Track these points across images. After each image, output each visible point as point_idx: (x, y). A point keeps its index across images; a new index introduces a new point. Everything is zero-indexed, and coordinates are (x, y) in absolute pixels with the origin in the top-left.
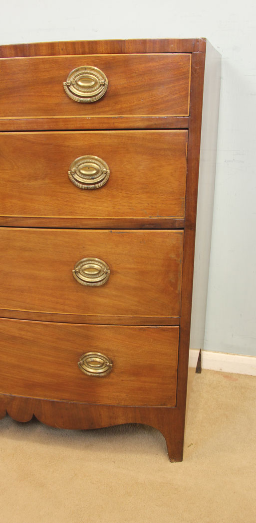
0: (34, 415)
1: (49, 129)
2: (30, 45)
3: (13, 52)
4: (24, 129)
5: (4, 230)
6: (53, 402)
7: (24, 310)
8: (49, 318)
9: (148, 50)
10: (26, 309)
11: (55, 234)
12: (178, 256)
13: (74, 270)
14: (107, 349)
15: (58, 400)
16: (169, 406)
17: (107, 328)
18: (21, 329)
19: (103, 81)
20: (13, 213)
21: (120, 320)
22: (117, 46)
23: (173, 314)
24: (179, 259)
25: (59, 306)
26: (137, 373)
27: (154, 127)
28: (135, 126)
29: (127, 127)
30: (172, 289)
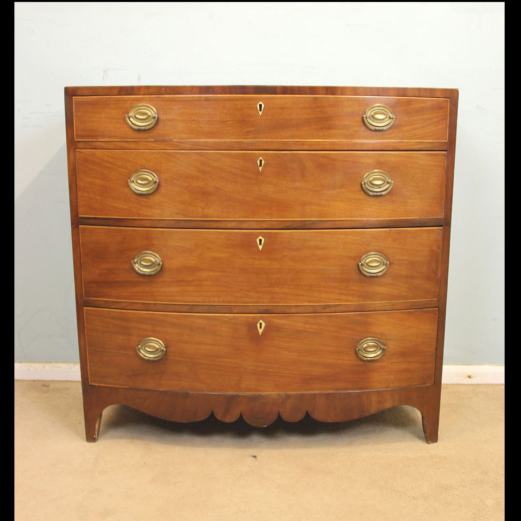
0: (307, 413)
6: (327, 395)
8: (333, 309)
9: (422, 95)
11: (346, 233)
12: (438, 248)
13: (360, 264)
14: (381, 334)
15: (333, 392)
16: (429, 385)
17: (383, 314)
18: (306, 323)
19: (391, 115)
20: (311, 217)
21: (393, 305)
22: (402, 92)
23: (434, 297)
24: (440, 250)
25: (344, 297)
26: (404, 354)
27: (424, 149)
28: (412, 148)
29: (406, 148)
30: (434, 275)
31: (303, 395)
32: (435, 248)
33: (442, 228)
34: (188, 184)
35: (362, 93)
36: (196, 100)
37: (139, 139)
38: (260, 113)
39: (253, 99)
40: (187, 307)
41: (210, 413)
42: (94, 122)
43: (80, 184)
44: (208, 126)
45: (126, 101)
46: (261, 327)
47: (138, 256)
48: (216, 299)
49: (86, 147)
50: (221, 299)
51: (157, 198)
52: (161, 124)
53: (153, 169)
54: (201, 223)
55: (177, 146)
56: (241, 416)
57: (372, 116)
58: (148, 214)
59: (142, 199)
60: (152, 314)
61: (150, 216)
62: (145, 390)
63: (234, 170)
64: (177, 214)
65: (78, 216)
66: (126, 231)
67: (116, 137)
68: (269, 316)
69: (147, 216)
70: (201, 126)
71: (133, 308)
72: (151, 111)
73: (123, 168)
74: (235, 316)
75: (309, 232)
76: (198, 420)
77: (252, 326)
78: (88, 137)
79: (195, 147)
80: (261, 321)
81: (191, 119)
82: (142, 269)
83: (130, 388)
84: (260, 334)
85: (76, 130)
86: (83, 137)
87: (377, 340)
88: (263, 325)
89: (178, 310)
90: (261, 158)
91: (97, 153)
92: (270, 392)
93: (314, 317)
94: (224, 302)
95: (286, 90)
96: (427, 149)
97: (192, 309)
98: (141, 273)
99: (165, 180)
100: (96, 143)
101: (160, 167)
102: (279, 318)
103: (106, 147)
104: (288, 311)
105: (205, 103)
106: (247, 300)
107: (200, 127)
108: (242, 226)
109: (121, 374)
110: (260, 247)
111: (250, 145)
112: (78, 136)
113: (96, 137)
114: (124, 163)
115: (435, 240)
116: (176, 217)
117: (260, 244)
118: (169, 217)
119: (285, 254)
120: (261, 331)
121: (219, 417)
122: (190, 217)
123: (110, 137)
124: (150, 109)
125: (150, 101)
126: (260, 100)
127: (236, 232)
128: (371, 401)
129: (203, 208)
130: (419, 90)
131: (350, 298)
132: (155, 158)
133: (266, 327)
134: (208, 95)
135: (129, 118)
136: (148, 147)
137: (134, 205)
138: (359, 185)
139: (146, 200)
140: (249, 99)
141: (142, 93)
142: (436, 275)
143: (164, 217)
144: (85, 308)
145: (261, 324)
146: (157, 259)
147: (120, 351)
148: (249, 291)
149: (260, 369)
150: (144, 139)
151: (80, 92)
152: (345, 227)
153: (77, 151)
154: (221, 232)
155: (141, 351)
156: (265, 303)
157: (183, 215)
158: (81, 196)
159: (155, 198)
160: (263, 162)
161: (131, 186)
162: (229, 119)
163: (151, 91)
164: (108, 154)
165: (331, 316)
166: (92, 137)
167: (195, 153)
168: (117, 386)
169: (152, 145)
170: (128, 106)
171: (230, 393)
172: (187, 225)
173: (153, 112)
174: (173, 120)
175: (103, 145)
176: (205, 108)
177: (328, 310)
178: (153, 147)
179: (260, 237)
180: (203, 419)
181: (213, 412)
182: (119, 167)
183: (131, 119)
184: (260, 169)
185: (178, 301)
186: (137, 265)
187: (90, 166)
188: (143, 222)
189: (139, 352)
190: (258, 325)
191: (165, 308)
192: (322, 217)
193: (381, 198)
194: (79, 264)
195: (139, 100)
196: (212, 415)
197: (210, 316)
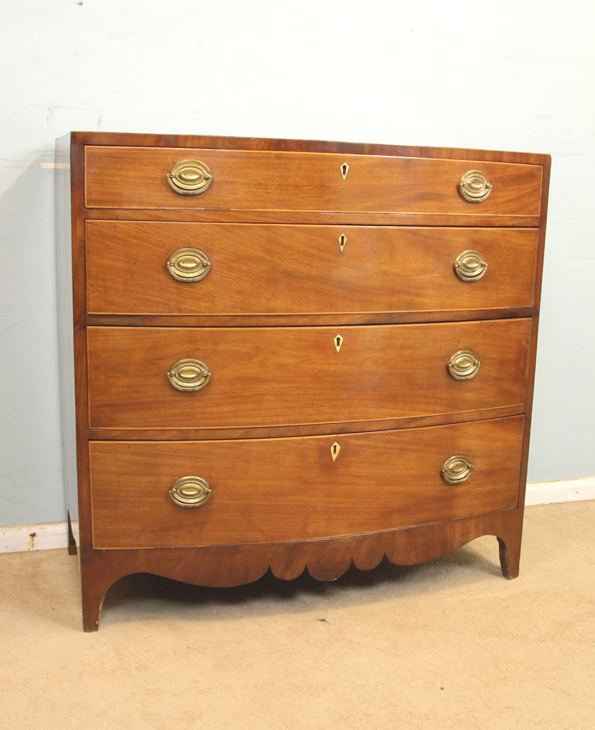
0: (385, 556)
1: (441, 224)
2: (434, 149)
3: (418, 153)
4: (420, 223)
5: (386, 328)
6: (408, 531)
7: (395, 418)
8: (418, 423)
9: (517, 161)
10: (396, 416)
11: (436, 328)
12: (527, 342)
13: (450, 365)
14: (468, 450)
15: (415, 526)
16: (512, 508)
17: (470, 424)
18: (388, 442)
19: (488, 184)
20: (399, 308)
21: (480, 414)
22: (498, 156)
23: (521, 403)
24: (529, 346)
25: (431, 408)
26: (490, 473)
27: (518, 225)
28: (506, 224)
29: (500, 224)
30: (521, 376)
31: (381, 534)
32: (524, 343)
33: (531, 319)
34: (249, 268)
35: (458, 157)
36: (263, 157)
37: (182, 207)
38: (344, 177)
39: (336, 159)
40: (241, 432)
41: (266, 570)
42: (117, 182)
43: (92, 269)
44: (278, 192)
45: (167, 154)
46: (335, 451)
47: (176, 367)
48: (280, 419)
49: (101, 217)
50: (286, 419)
51: (206, 287)
52: (215, 188)
53: (202, 248)
54: (264, 319)
55: (235, 217)
56: (306, 570)
57: (469, 184)
58: (193, 308)
59: (185, 288)
60: (193, 444)
61: (195, 312)
62: (176, 549)
63: (309, 250)
64: (233, 308)
65: (85, 312)
66: (158, 332)
67: (150, 204)
68: (345, 437)
69: (191, 311)
70: (270, 191)
71: (164, 438)
72: (203, 170)
73: (159, 247)
74: (304, 440)
75: (395, 328)
76: (249, 581)
77: (324, 452)
78: (106, 202)
79: (261, 219)
80: (336, 444)
81: (256, 182)
82: (180, 383)
83: (154, 549)
84: (334, 460)
85: (89, 193)
86: (99, 202)
87: (463, 458)
88: (338, 448)
89: (228, 436)
90: (343, 235)
91: (119, 225)
92: (343, 534)
93: (397, 434)
94: (290, 422)
95: (374, 149)
96: (521, 225)
97: (248, 433)
98: (181, 389)
99: (218, 262)
100: (119, 211)
101: (212, 245)
102: (357, 438)
103: (134, 217)
104: (367, 429)
105: (275, 161)
106: (318, 417)
107: (267, 193)
108: (316, 322)
109: (143, 530)
110: (338, 348)
111: (330, 217)
112: (90, 201)
113: (119, 202)
114: (160, 239)
115: (525, 334)
116: (232, 312)
117: (338, 344)
118: (221, 312)
119: (367, 356)
120: (334, 456)
121: (277, 574)
122: (251, 312)
123: (142, 203)
124: (200, 168)
125: (201, 156)
126: (344, 160)
127: (308, 330)
128: (454, 533)
129: (268, 300)
130: (515, 154)
131: (438, 408)
132: (206, 233)
133: (341, 450)
134: (280, 152)
135: (171, 178)
136: (196, 218)
137: (173, 297)
138: (452, 269)
139: (191, 290)
140: (329, 159)
141: (189, 145)
142: (524, 375)
143: (214, 312)
144: (90, 442)
145: (335, 447)
146: (203, 370)
147: (143, 499)
148: (322, 406)
149: (333, 505)
150: (190, 207)
151: (95, 141)
152: (435, 320)
153: (88, 223)
154: (291, 331)
155: (176, 495)
156: (342, 419)
157: (242, 309)
158: (93, 286)
159: (204, 286)
160: (345, 240)
161: (171, 271)
162: (305, 184)
163: (202, 142)
164: (136, 226)
165: (415, 431)
166: (114, 202)
167: (260, 226)
168: (135, 548)
169: (202, 216)
170: (169, 161)
171: (294, 541)
172: (246, 322)
173: (205, 172)
174: (232, 182)
175: (130, 214)
176: (276, 169)
177: (412, 425)
178: (202, 218)
179: (339, 336)
180: (256, 579)
181: (270, 569)
182: (154, 246)
183: (174, 179)
184: (342, 248)
185: (231, 425)
186: (174, 378)
187: (109, 243)
188: (184, 319)
189: (173, 498)
190: (332, 449)
191: (211, 435)
192: (411, 309)
193: (474, 284)
194: (83, 381)
195: (185, 155)
196: (269, 573)
197: (271, 441)
